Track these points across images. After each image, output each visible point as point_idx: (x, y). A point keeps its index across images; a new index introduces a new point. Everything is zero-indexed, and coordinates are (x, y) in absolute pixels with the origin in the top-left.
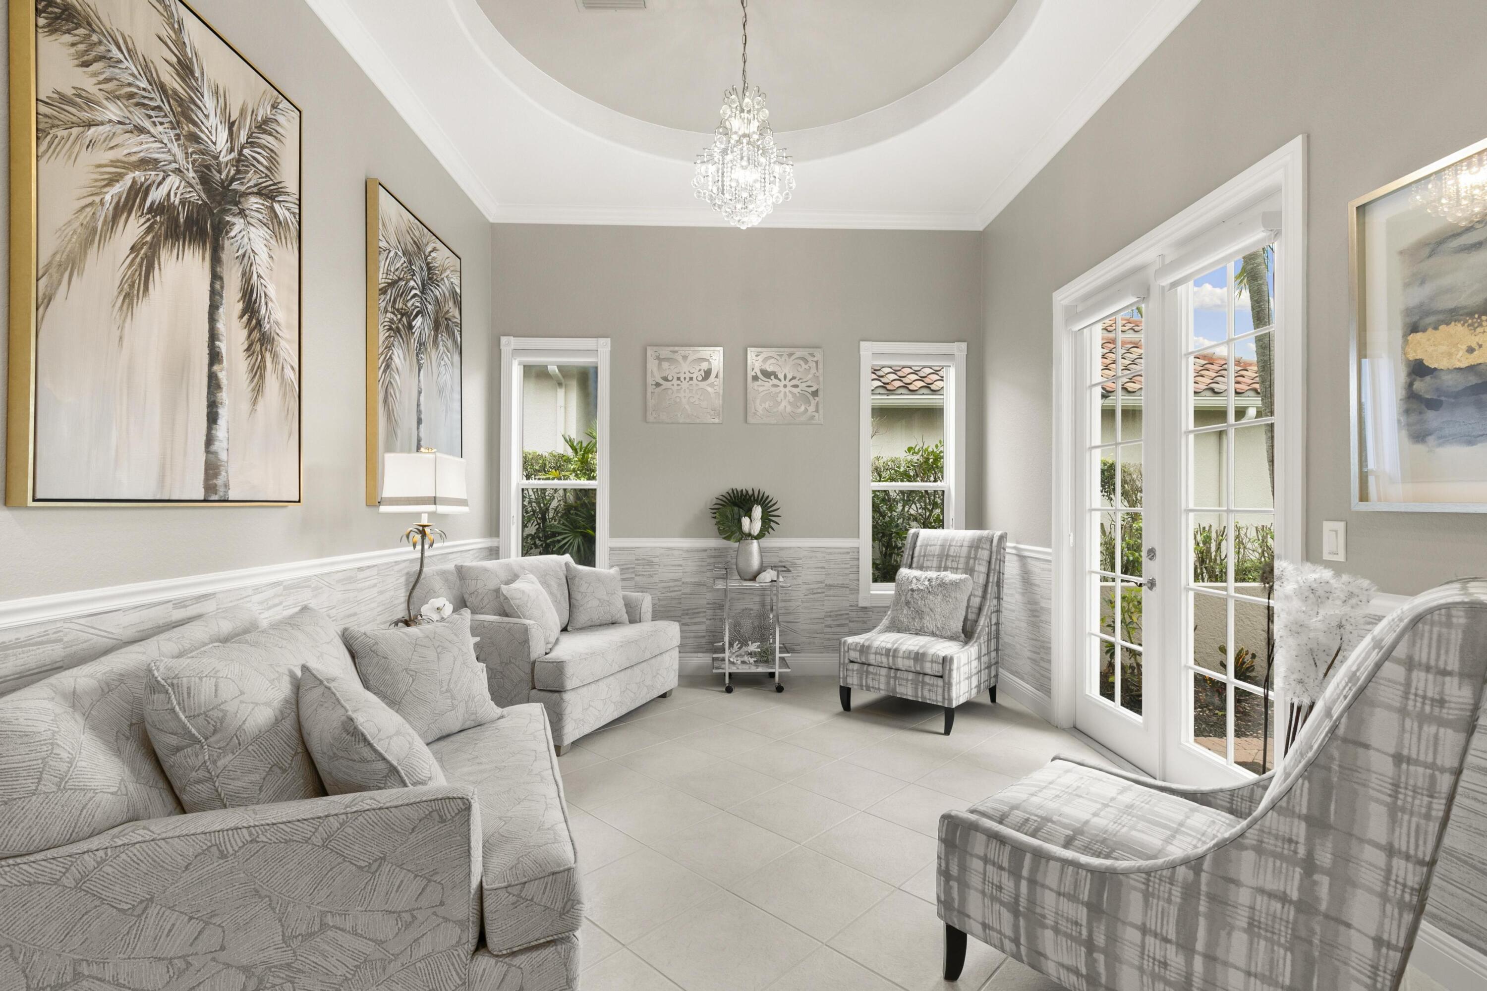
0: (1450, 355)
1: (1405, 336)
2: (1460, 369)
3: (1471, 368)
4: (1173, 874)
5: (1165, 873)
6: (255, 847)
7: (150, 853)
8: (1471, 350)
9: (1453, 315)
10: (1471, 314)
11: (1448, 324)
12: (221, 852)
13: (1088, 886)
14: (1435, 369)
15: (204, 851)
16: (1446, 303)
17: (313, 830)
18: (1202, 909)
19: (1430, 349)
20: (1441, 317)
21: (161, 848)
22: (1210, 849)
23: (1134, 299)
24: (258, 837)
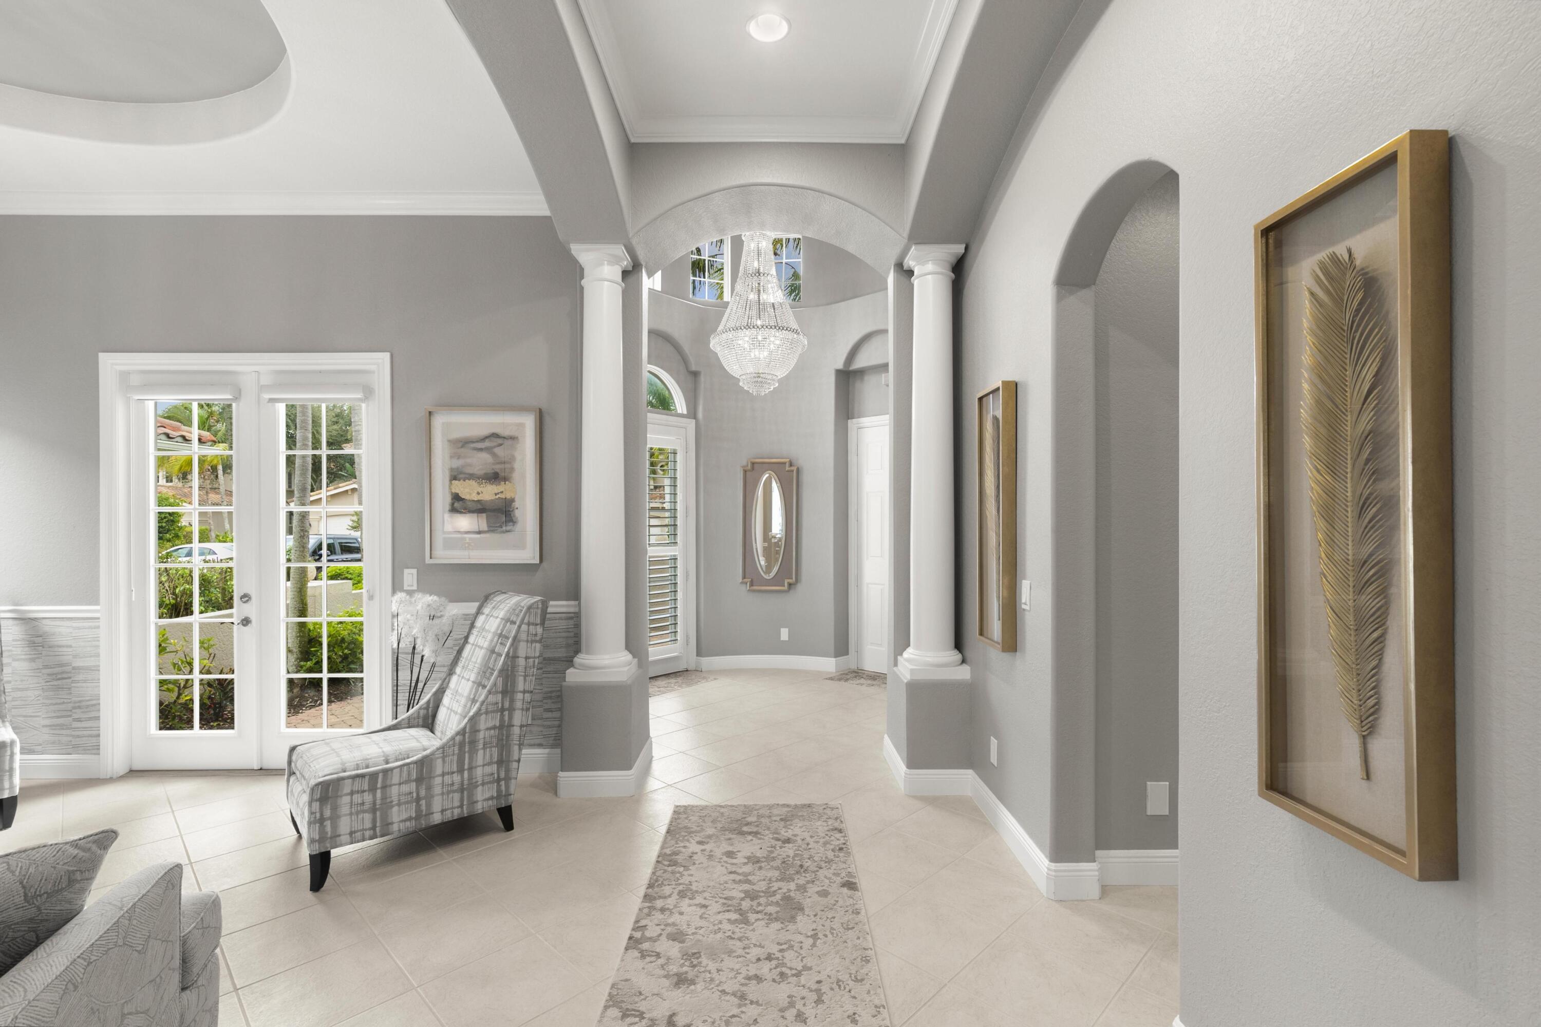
0: (470, 494)
1: (451, 481)
2: (474, 501)
3: (478, 501)
4: (454, 742)
5: (450, 743)
6: (91, 968)
7: (32, 1015)
8: (478, 493)
9: (471, 477)
10: (479, 478)
11: (469, 480)
12: (73, 984)
13: (415, 771)
14: (464, 499)
15: (64, 991)
16: (470, 470)
17: (117, 934)
18: (467, 750)
19: (462, 489)
20: (467, 476)
21: (37, 1007)
22: (466, 724)
23: (230, 397)
24: (90, 959)
